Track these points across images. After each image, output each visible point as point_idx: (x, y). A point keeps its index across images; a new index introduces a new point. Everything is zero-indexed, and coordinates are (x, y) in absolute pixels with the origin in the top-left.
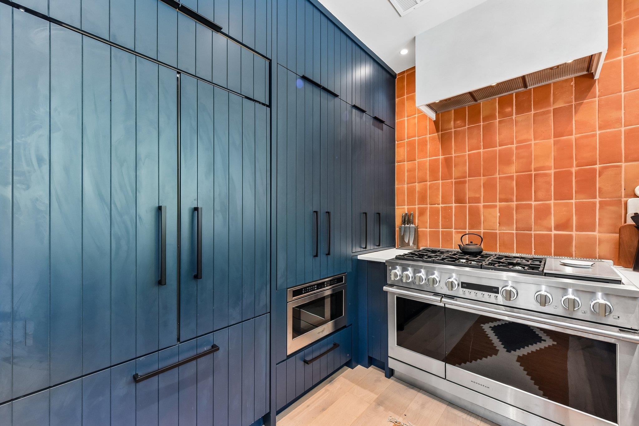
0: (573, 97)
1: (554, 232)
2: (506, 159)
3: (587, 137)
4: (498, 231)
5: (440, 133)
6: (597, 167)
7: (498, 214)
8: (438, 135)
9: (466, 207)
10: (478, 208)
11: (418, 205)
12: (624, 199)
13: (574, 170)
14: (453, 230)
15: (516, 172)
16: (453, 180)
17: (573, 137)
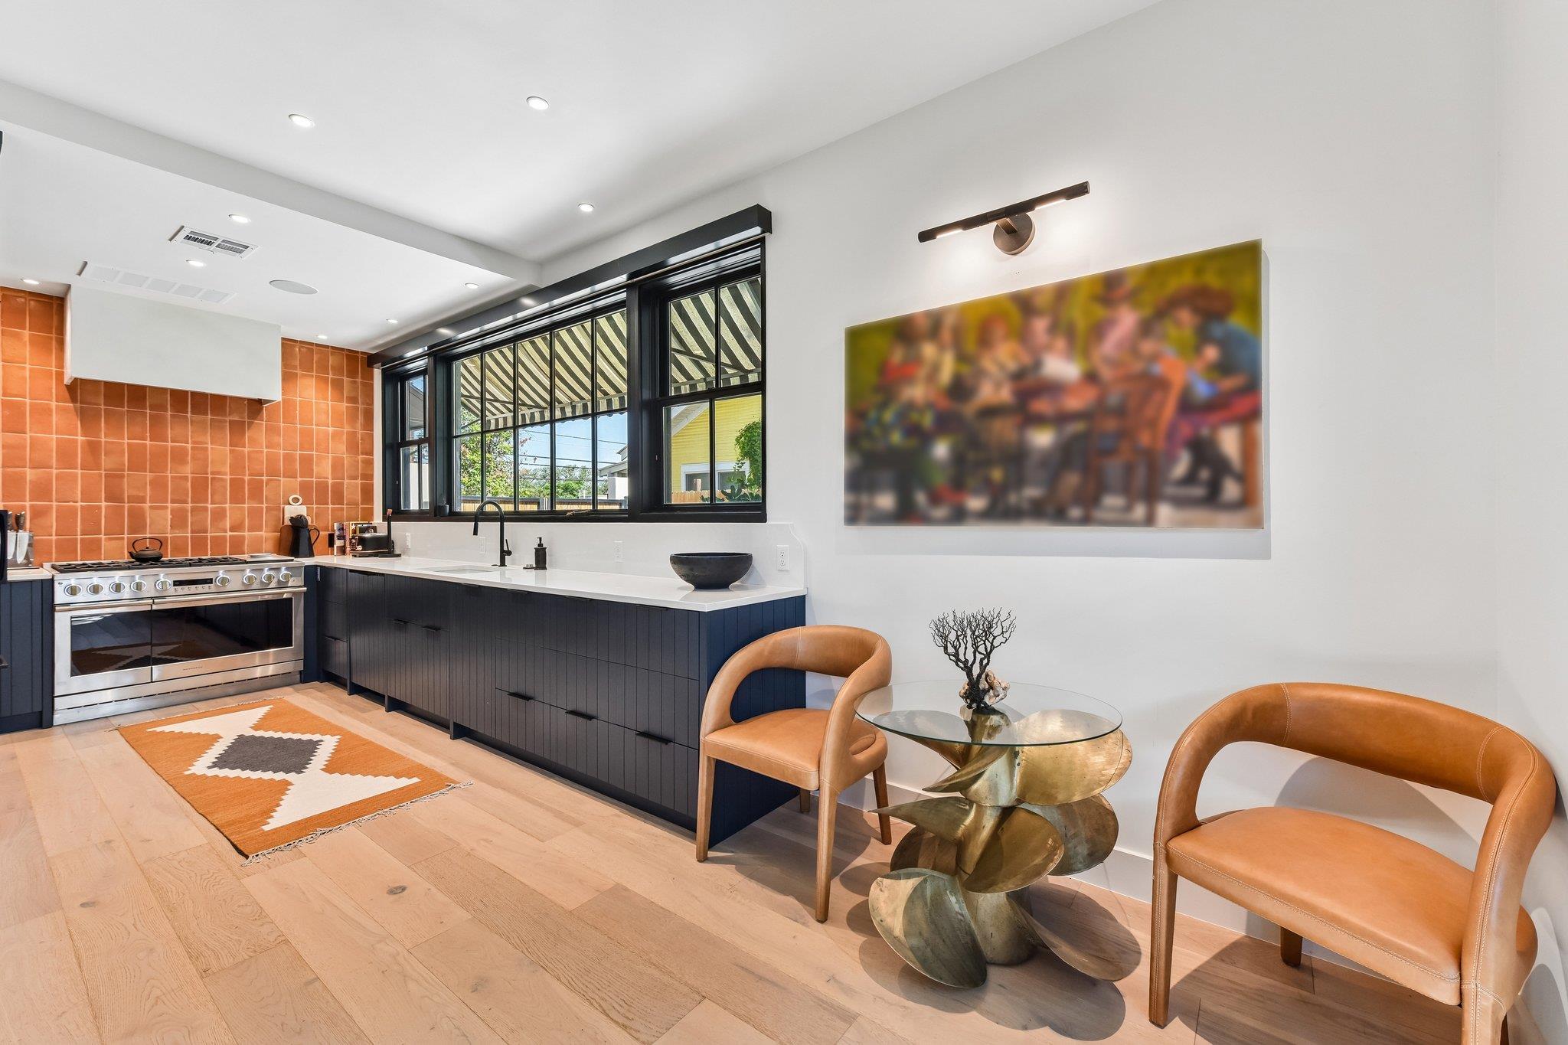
0: (246, 414)
1: (229, 534)
2: (179, 457)
3: (257, 452)
4: (169, 535)
5: (78, 405)
6: (265, 478)
7: (170, 517)
8: (75, 408)
9: (124, 506)
10: (142, 510)
11: (30, 501)
12: (282, 506)
13: (246, 478)
14: (103, 537)
15: (191, 473)
16: (103, 473)
17: (246, 450)
